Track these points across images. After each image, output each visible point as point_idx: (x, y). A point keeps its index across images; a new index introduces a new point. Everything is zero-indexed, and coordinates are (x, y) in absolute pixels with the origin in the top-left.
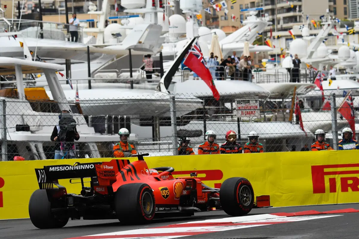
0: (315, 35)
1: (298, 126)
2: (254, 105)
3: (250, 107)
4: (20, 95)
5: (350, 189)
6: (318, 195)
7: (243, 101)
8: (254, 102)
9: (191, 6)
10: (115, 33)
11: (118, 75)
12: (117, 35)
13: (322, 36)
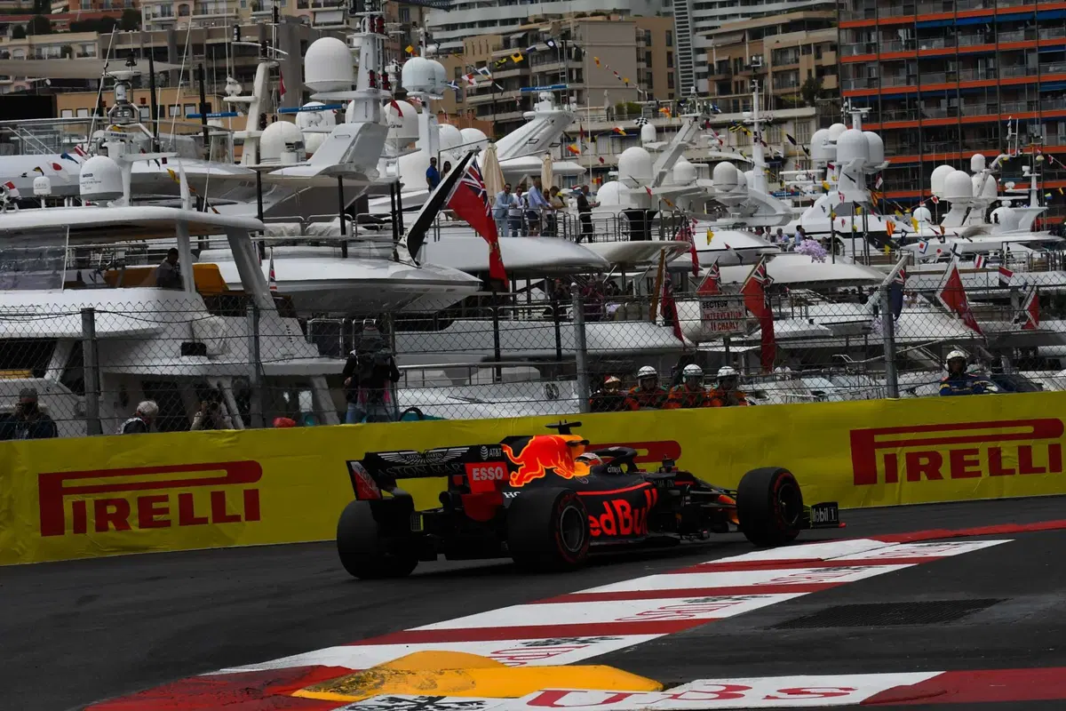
1: (668, 330)
2: (735, 310)
3: (728, 315)
4: (186, 284)
5: (923, 476)
6: (863, 489)
7: (715, 302)
8: (737, 303)
9: (423, 82)
10: (293, 142)
11: (303, 227)
12: (295, 146)
13: (682, 140)
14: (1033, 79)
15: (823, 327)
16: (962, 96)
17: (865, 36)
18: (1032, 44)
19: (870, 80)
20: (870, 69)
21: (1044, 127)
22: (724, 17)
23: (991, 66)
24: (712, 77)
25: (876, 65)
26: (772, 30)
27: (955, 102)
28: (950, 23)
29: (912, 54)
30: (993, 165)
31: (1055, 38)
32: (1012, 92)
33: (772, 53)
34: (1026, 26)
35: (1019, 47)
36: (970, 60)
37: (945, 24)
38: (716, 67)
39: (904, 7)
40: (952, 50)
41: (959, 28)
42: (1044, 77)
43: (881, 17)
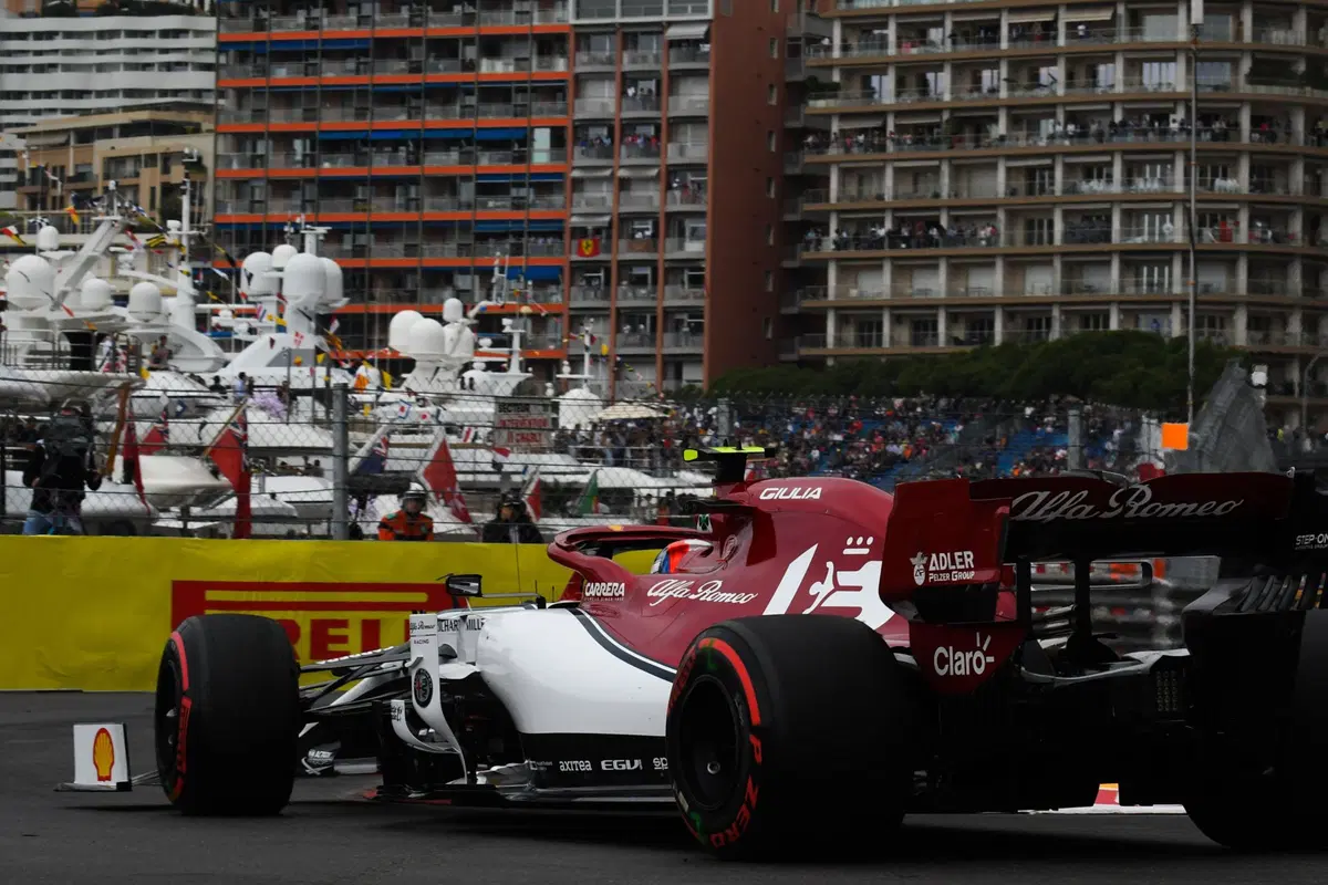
0: (75, 248)
3: (530, 423)
8: (541, 408)
13: (94, 250)
14: (465, 215)
15: (289, 506)
16: (373, 231)
17: (249, 145)
18: (469, 170)
19: (253, 202)
20: (253, 188)
21: (477, 278)
22: (37, 112)
23: (413, 195)
24: (21, 189)
25: (262, 184)
26: (106, 132)
27: (362, 239)
28: (361, 136)
29: (310, 172)
30: (472, 313)
31: (495, 164)
32: (438, 231)
33: (105, 163)
34: (461, 147)
35: (452, 173)
36: (387, 185)
37: (355, 136)
38: (28, 176)
39: (305, 110)
40: (361, 171)
41: (375, 143)
42: (481, 215)
43: (273, 121)
